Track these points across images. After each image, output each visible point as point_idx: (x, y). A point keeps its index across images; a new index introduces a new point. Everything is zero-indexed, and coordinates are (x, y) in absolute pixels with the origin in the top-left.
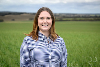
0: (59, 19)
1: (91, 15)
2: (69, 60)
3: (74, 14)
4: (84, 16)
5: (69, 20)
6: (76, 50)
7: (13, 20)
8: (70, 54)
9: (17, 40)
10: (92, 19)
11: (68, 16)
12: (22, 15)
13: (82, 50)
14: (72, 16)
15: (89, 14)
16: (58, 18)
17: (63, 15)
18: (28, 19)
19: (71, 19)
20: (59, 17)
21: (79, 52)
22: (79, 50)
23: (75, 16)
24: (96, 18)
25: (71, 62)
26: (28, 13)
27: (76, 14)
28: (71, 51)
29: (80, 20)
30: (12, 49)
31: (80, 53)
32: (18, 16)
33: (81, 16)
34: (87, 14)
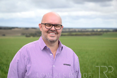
1: (87, 30)
4: (80, 30)
5: (65, 35)
7: (4, 35)
9: (8, 58)
10: (89, 33)
12: (13, 30)
14: (67, 30)
15: (85, 29)
18: (20, 35)
19: (66, 34)
23: (71, 30)
24: (93, 33)
26: (20, 28)
27: (72, 28)
29: (76, 35)
30: (3, 69)
32: (9, 31)
33: (77, 30)
34: (83, 29)
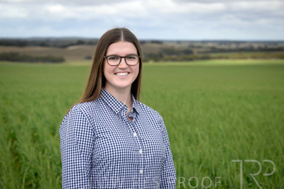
0: (200, 55)
2: (222, 161)
3: (238, 43)
6: (240, 134)
8: (225, 145)
11: (223, 46)
13: (253, 134)
16: (199, 53)
17: (210, 45)
20: (201, 50)
21: (247, 140)
22: (247, 134)
25: (226, 164)
28: (227, 136)
31: (250, 140)
